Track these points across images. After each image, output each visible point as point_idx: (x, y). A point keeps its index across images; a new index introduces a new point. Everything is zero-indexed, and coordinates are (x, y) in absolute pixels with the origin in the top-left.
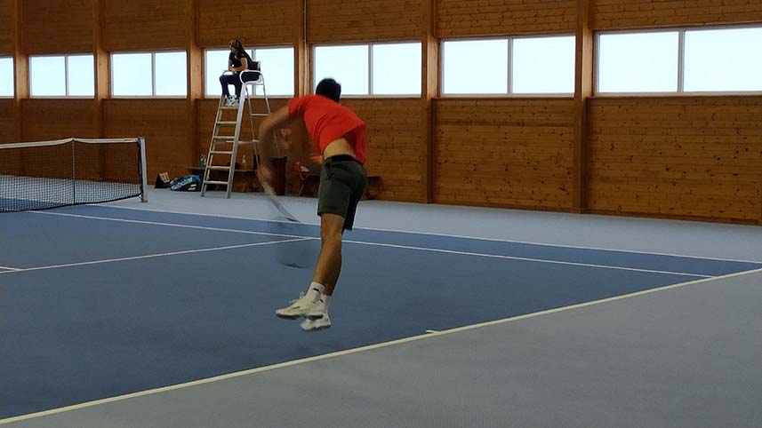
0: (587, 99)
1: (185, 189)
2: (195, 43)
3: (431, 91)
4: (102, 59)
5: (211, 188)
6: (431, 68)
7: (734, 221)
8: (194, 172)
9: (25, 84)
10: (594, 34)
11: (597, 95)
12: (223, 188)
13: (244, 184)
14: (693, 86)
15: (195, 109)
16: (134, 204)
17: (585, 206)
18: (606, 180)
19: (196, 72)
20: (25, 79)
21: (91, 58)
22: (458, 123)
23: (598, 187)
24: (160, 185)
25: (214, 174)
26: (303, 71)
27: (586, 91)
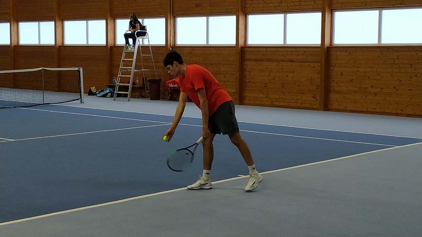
0: (328, 47)
1: (104, 96)
2: (111, 15)
3: (241, 43)
4: (59, 24)
5: (119, 95)
6: (242, 30)
7: (409, 115)
8: (110, 87)
9: (16, 38)
10: (332, 11)
11: (333, 45)
12: (126, 96)
13: (137, 94)
14: (387, 40)
15: (110, 52)
16: (76, 104)
17: (326, 106)
18: (338, 92)
19: (111, 32)
20: (16, 35)
21: (53, 23)
22: (256, 60)
23: (333, 96)
24: (91, 93)
25: (121, 88)
26: (170, 31)
27: (327, 43)
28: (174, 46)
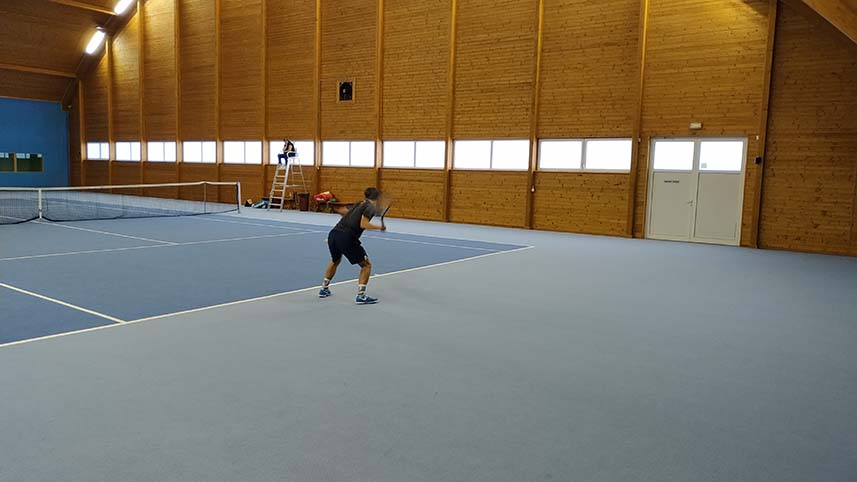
0: (450, 170)
1: (260, 207)
2: (267, 137)
3: (379, 165)
4: (220, 144)
5: (272, 207)
6: (379, 154)
8: (264, 199)
9: (181, 155)
10: (453, 140)
12: (279, 207)
13: (288, 206)
14: (497, 166)
15: (265, 171)
16: (235, 214)
17: (448, 220)
18: (457, 207)
19: (266, 152)
20: (181, 153)
21: (214, 143)
22: (391, 179)
23: (453, 210)
24: (247, 205)
25: (274, 201)
26: (318, 153)
27: (449, 167)
28: (321, 167)
